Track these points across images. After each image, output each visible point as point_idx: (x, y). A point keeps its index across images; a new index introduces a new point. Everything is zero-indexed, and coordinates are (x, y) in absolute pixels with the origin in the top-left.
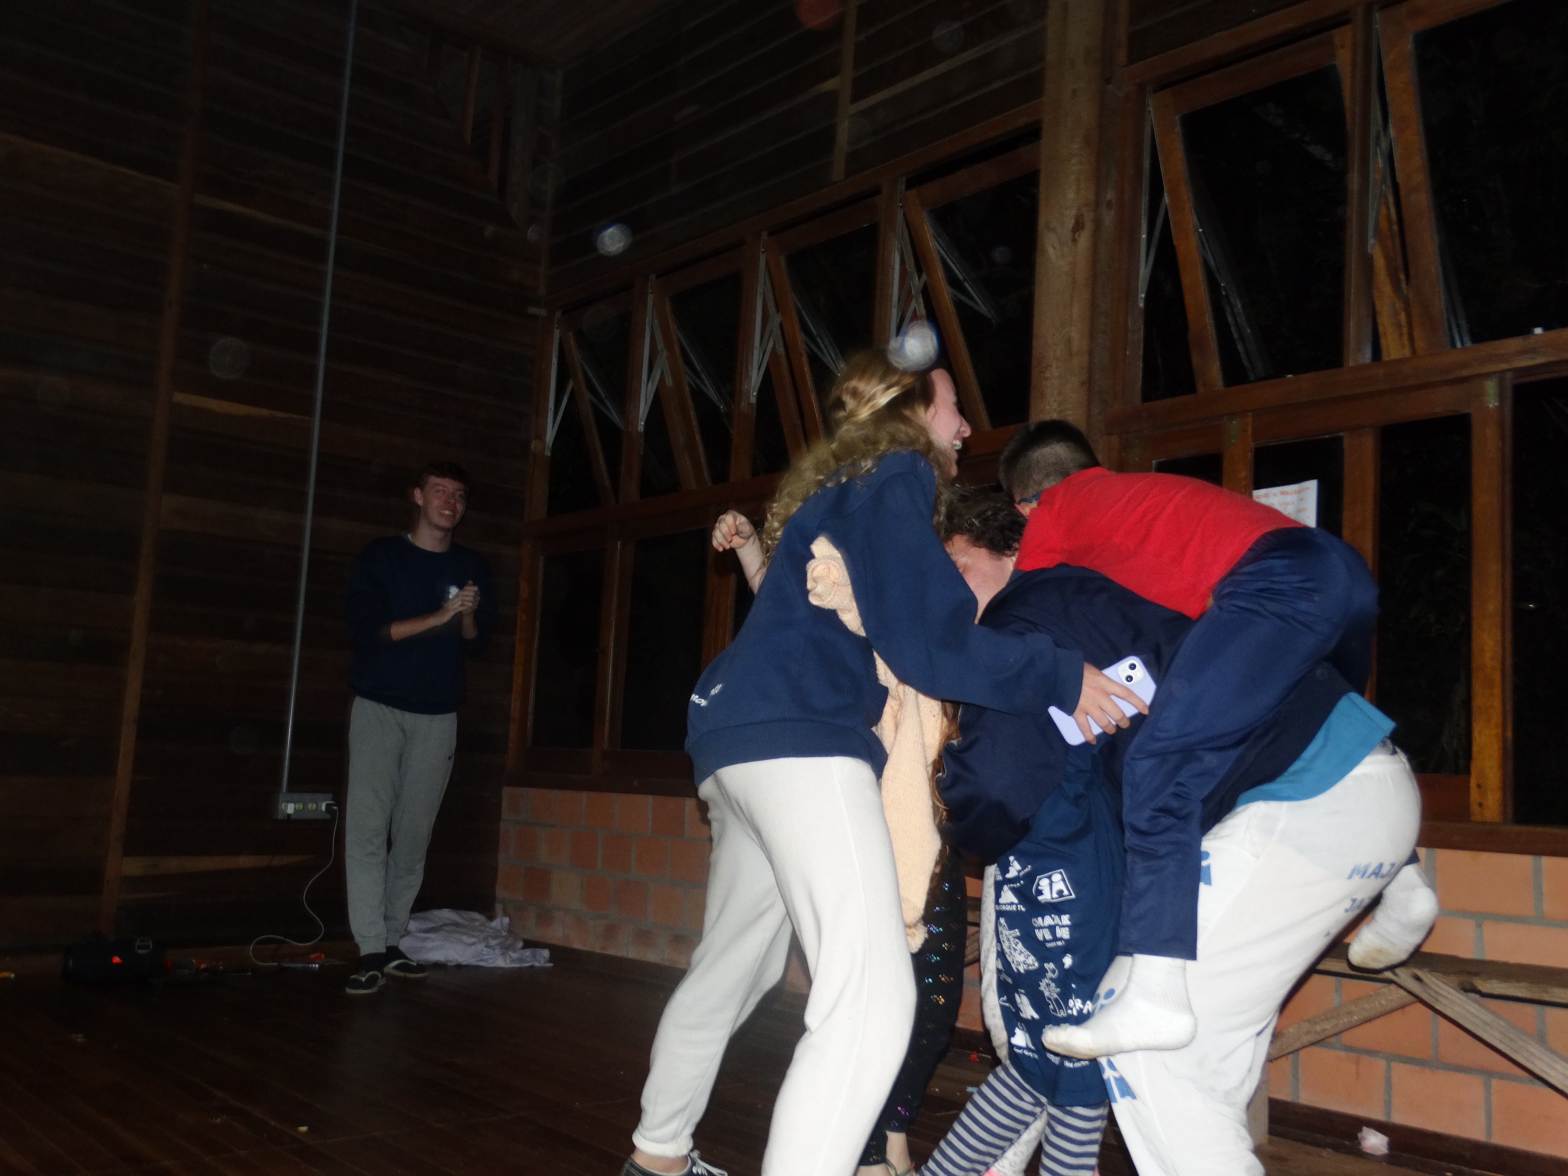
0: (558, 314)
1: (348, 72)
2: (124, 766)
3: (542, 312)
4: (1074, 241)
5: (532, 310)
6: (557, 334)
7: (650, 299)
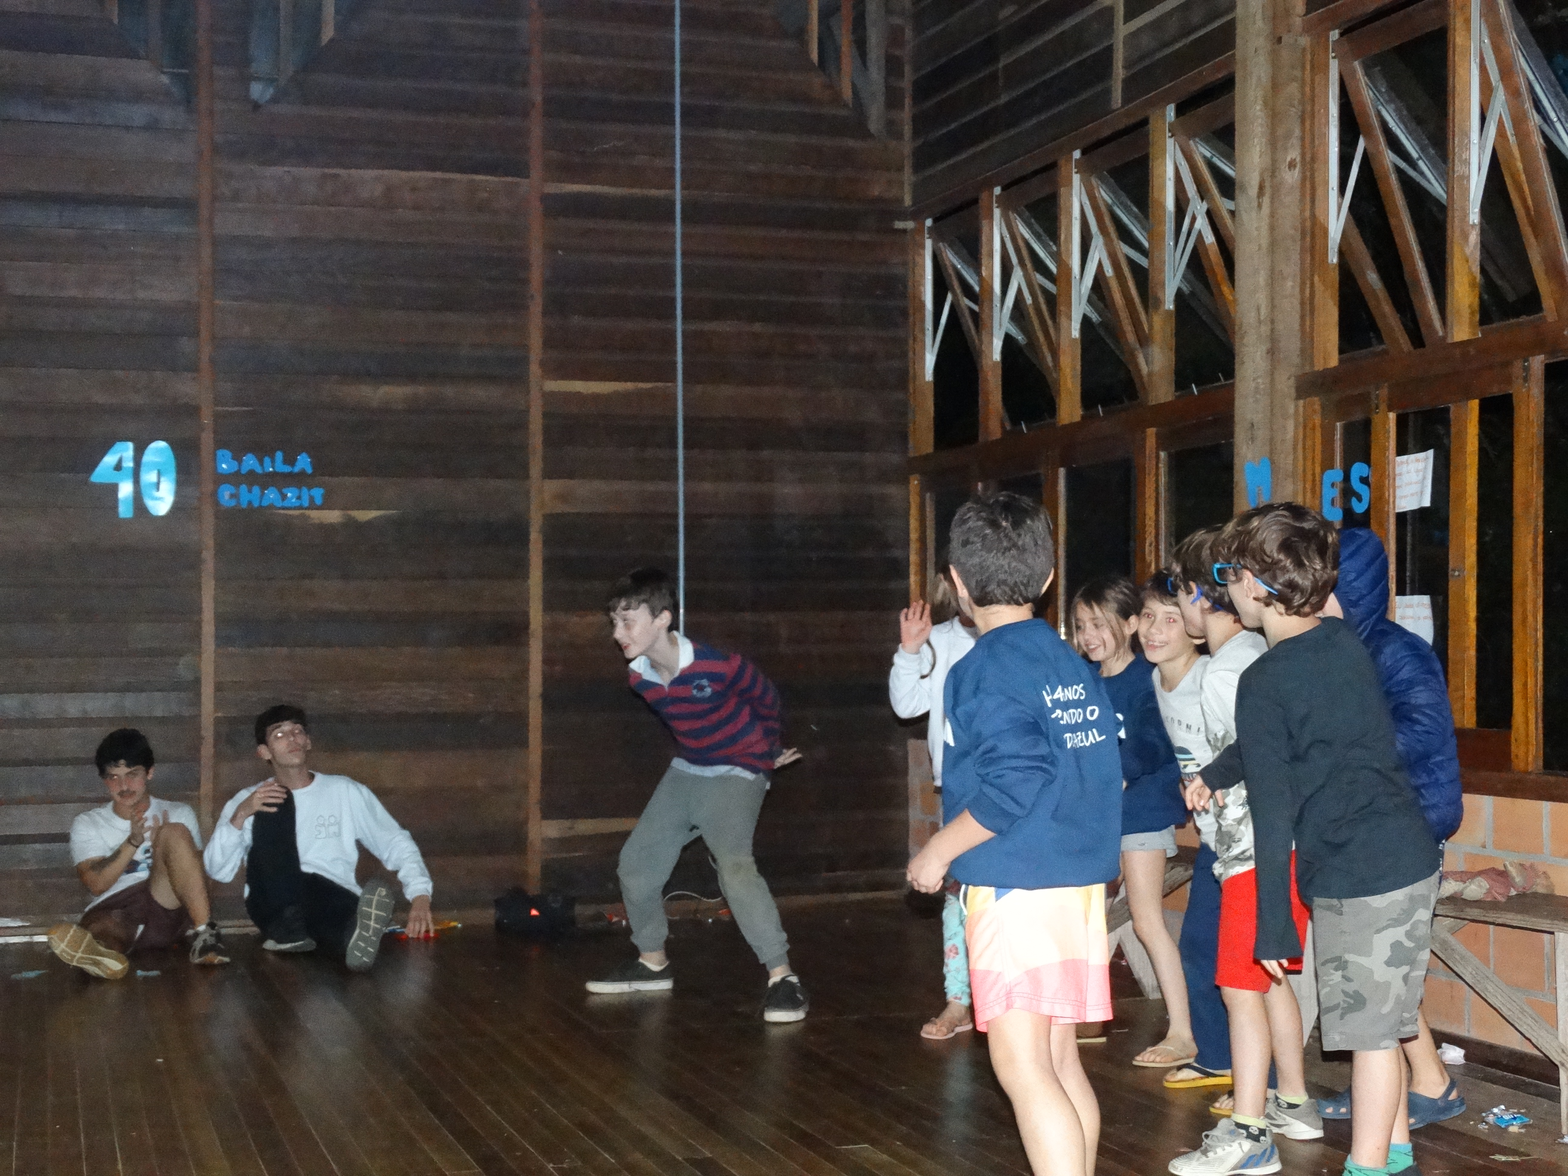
0: (929, 222)
1: (677, 21)
2: (535, 737)
3: (910, 225)
4: (1260, 206)
5: (899, 225)
6: (929, 243)
7: (997, 212)
